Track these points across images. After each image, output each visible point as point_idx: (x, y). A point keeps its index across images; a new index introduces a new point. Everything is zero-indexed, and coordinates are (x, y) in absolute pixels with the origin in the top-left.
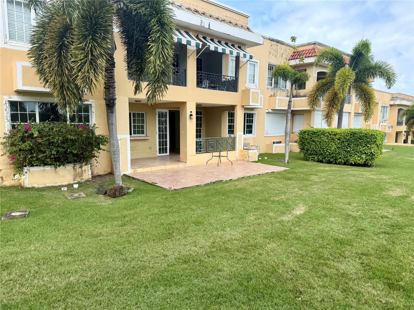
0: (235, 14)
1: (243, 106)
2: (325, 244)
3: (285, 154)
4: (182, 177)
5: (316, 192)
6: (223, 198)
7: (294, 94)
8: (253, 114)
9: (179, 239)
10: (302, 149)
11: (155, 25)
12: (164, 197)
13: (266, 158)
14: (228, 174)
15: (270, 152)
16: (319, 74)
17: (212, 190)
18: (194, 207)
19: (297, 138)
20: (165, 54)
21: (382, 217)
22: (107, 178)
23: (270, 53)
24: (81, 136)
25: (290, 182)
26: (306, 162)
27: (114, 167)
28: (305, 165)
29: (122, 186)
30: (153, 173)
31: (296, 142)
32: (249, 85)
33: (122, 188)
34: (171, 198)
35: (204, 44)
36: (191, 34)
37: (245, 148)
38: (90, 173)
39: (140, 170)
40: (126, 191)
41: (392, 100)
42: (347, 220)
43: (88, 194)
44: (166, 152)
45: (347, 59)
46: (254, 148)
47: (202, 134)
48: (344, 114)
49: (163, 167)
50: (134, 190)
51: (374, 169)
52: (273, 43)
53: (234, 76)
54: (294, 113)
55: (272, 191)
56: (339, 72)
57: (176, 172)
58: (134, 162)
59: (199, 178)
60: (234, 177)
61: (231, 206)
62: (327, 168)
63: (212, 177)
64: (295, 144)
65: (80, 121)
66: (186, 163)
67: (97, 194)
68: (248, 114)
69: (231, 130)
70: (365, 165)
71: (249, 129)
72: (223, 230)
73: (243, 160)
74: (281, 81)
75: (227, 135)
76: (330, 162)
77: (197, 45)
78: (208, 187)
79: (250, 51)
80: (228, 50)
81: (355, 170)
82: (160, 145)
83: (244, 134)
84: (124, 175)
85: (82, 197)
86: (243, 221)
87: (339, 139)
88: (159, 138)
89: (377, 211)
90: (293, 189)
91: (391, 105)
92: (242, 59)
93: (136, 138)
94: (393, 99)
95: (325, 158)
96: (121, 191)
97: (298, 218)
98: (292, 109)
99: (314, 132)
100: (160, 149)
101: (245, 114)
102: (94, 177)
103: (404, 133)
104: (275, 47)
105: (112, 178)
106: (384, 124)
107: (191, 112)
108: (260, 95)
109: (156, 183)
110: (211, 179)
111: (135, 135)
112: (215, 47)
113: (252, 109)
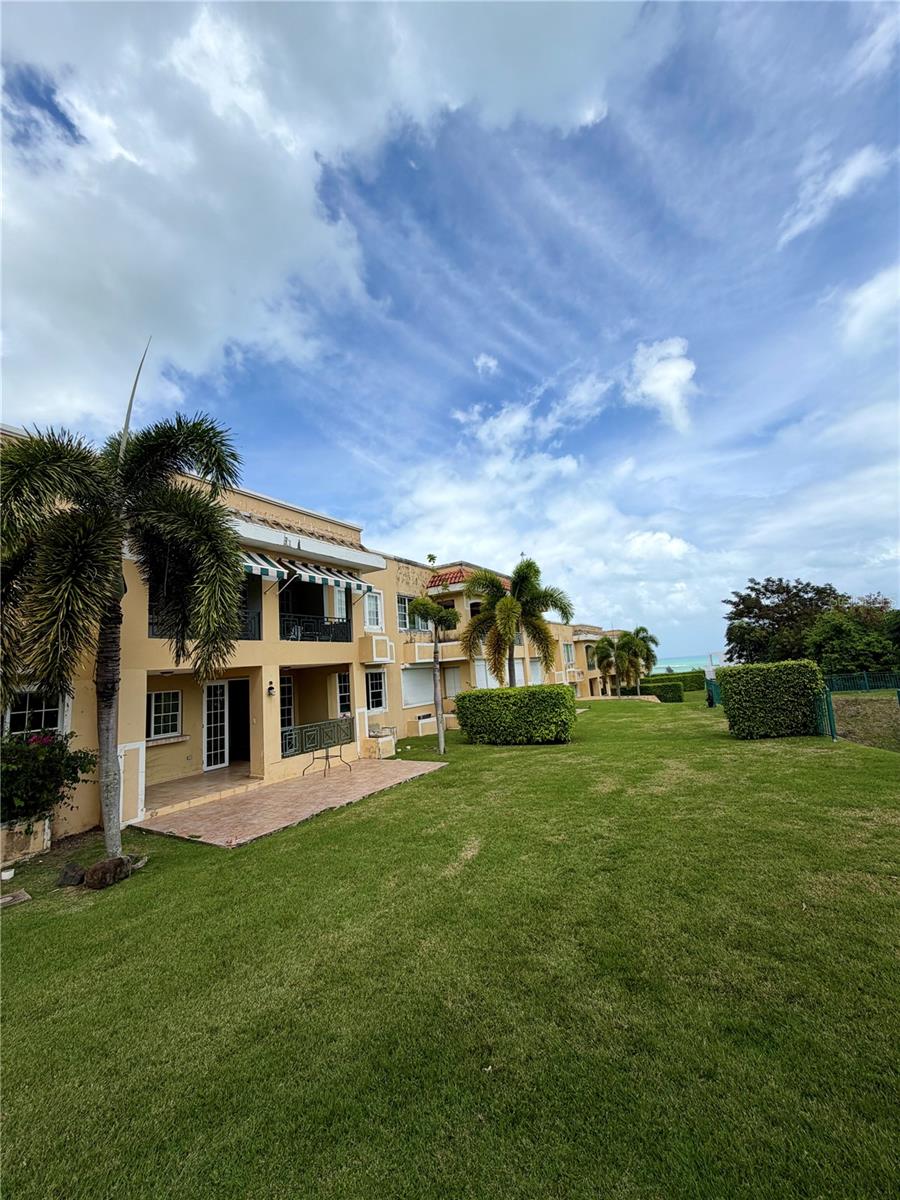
0: (340, 528)
1: (362, 664)
2: (519, 915)
3: (437, 735)
4: (254, 811)
5: (493, 803)
6: (337, 848)
7: (441, 637)
8: (380, 674)
9: (246, 973)
10: (464, 725)
11: (205, 557)
12: (216, 867)
13: (409, 747)
14: (343, 791)
15: (415, 735)
16: (472, 605)
17: (314, 833)
18: (278, 881)
19: (453, 706)
20: (225, 599)
21: (595, 839)
22: (89, 841)
23: (398, 579)
24: (35, 759)
25: (451, 791)
26: (472, 748)
27: (106, 818)
28: (474, 753)
29: (120, 858)
30: (194, 813)
31: (453, 712)
32: (369, 628)
33: (121, 863)
34: (229, 867)
35: (292, 573)
36: (268, 557)
37: (372, 734)
38: (47, 836)
39: (163, 811)
40: (130, 867)
41: (574, 635)
42: (545, 854)
43: (38, 890)
44: (223, 761)
45: (507, 585)
46: (387, 731)
47: (292, 717)
48: (515, 661)
49: (215, 796)
50: (149, 860)
51: (571, 746)
52: (401, 564)
53: (344, 616)
54: (445, 667)
55: (424, 814)
56: (498, 603)
57: (242, 803)
58: (153, 793)
59: (289, 810)
60: (355, 797)
61: (353, 864)
62: (505, 755)
63: (313, 803)
64: (452, 716)
65: (35, 724)
66: (262, 779)
67: (60, 886)
68: (372, 674)
69: (346, 706)
70: (558, 741)
71: (375, 700)
72: (338, 927)
73: (370, 757)
74: (419, 621)
75: (340, 715)
76: (508, 743)
77: (280, 574)
78: (305, 829)
79: (367, 579)
80: (331, 580)
81: (545, 753)
82: (209, 749)
83: (369, 708)
84: (130, 827)
85: (22, 903)
86: (375, 895)
87: (514, 705)
88: (209, 736)
89: (587, 828)
90: (458, 804)
91: (575, 642)
92: (355, 591)
93: (160, 742)
94: (576, 633)
95: (499, 737)
96: (119, 869)
97: (470, 866)
98: (440, 660)
99: (478, 697)
100: (209, 757)
101: (367, 675)
102: (56, 843)
103: (599, 680)
104: (404, 571)
105: (99, 838)
106: (571, 670)
107: (271, 683)
108: (389, 643)
109: (199, 837)
110: (313, 807)
111: (158, 736)
112: (310, 576)
113: (379, 666)
